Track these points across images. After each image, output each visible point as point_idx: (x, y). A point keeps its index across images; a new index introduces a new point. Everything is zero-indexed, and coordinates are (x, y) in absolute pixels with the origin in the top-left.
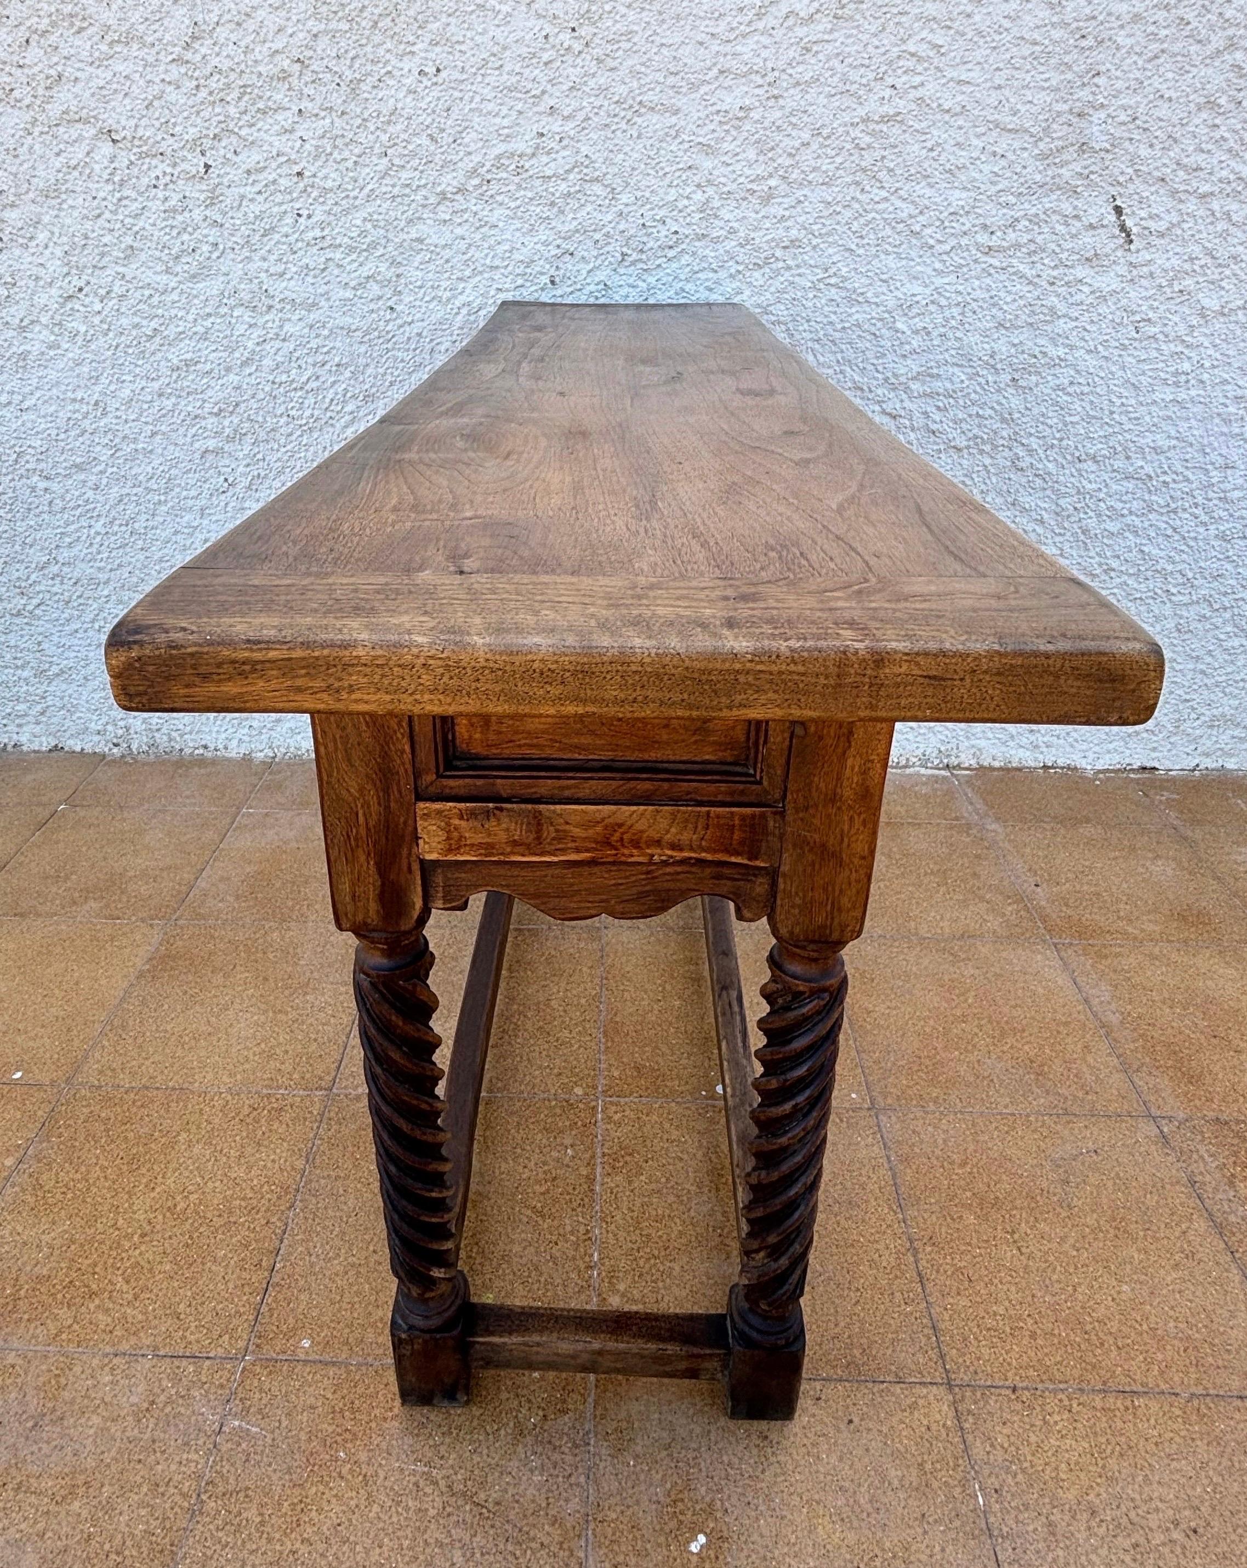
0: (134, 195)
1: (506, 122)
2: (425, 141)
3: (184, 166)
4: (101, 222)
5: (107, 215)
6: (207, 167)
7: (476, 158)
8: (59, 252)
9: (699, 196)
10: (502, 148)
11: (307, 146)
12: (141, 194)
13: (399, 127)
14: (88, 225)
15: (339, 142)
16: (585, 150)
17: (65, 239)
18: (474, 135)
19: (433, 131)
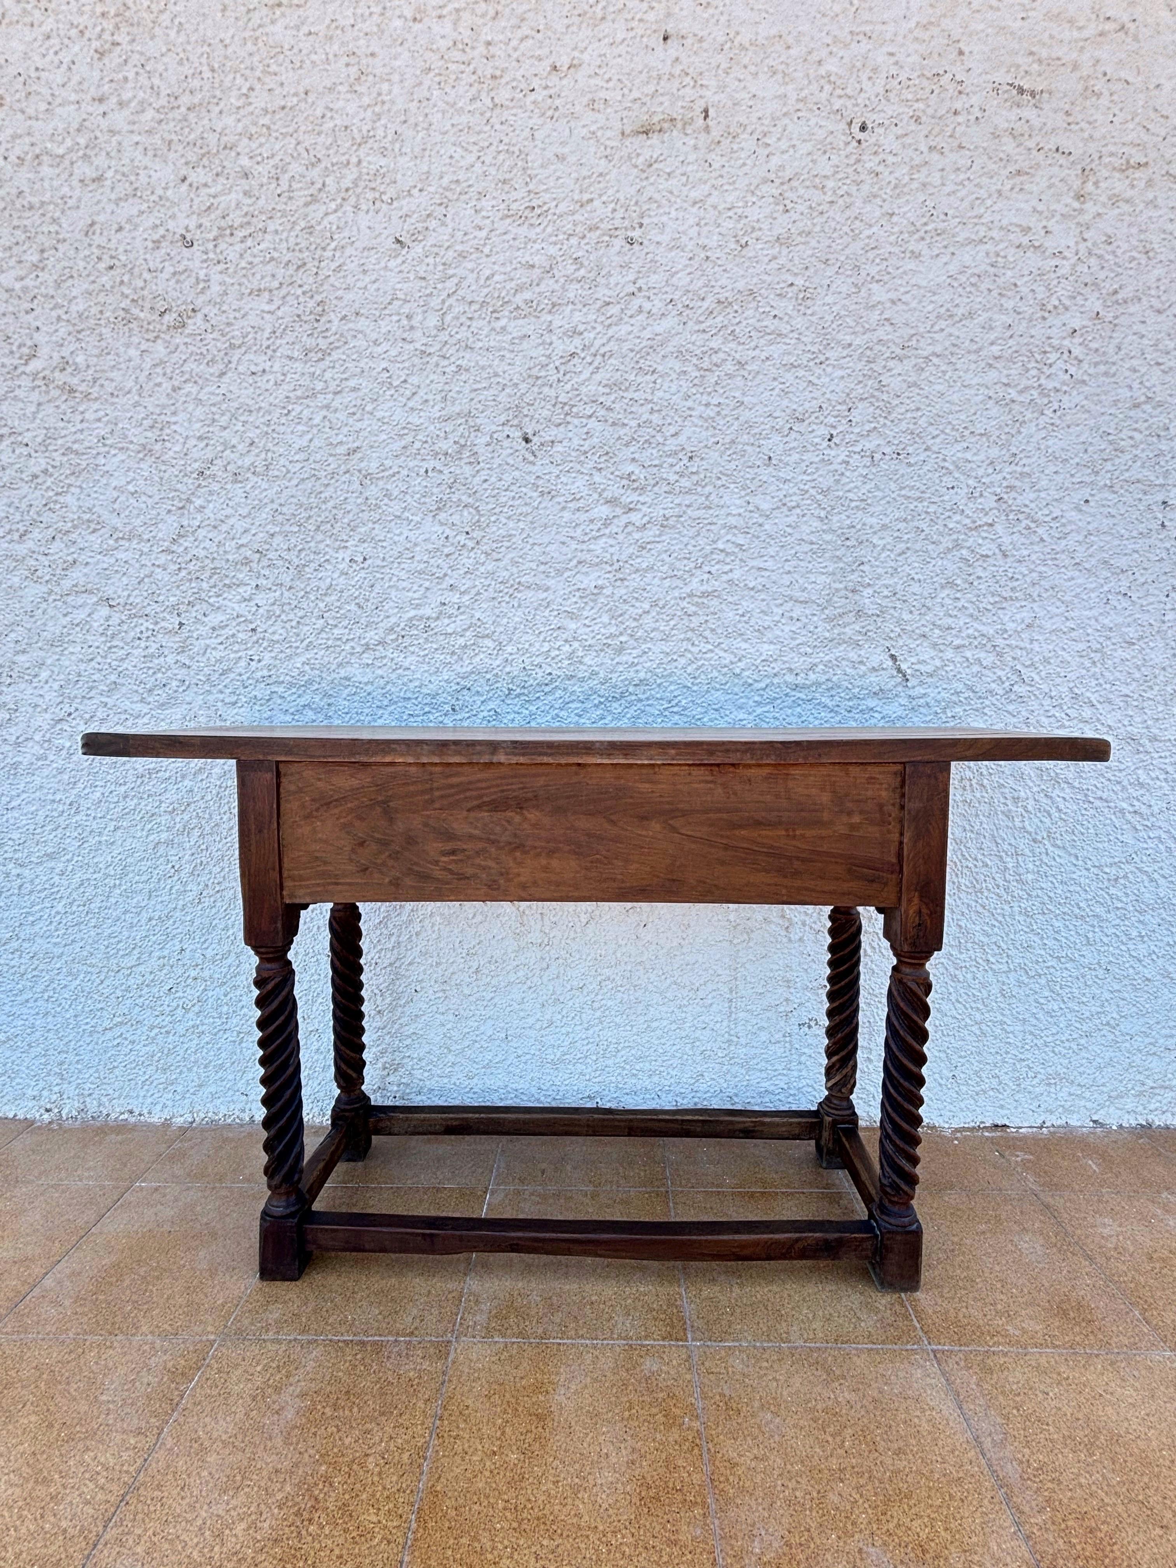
0: (121, 644)
1: (416, 596)
2: (353, 607)
3: (163, 624)
4: (93, 663)
5: (99, 659)
6: (181, 624)
7: (393, 620)
8: (56, 686)
9: (566, 648)
10: (412, 613)
11: (261, 610)
12: (127, 644)
13: (333, 598)
14: (83, 666)
15: (286, 608)
16: (478, 615)
17: (62, 677)
18: (392, 604)
19: (360, 600)
